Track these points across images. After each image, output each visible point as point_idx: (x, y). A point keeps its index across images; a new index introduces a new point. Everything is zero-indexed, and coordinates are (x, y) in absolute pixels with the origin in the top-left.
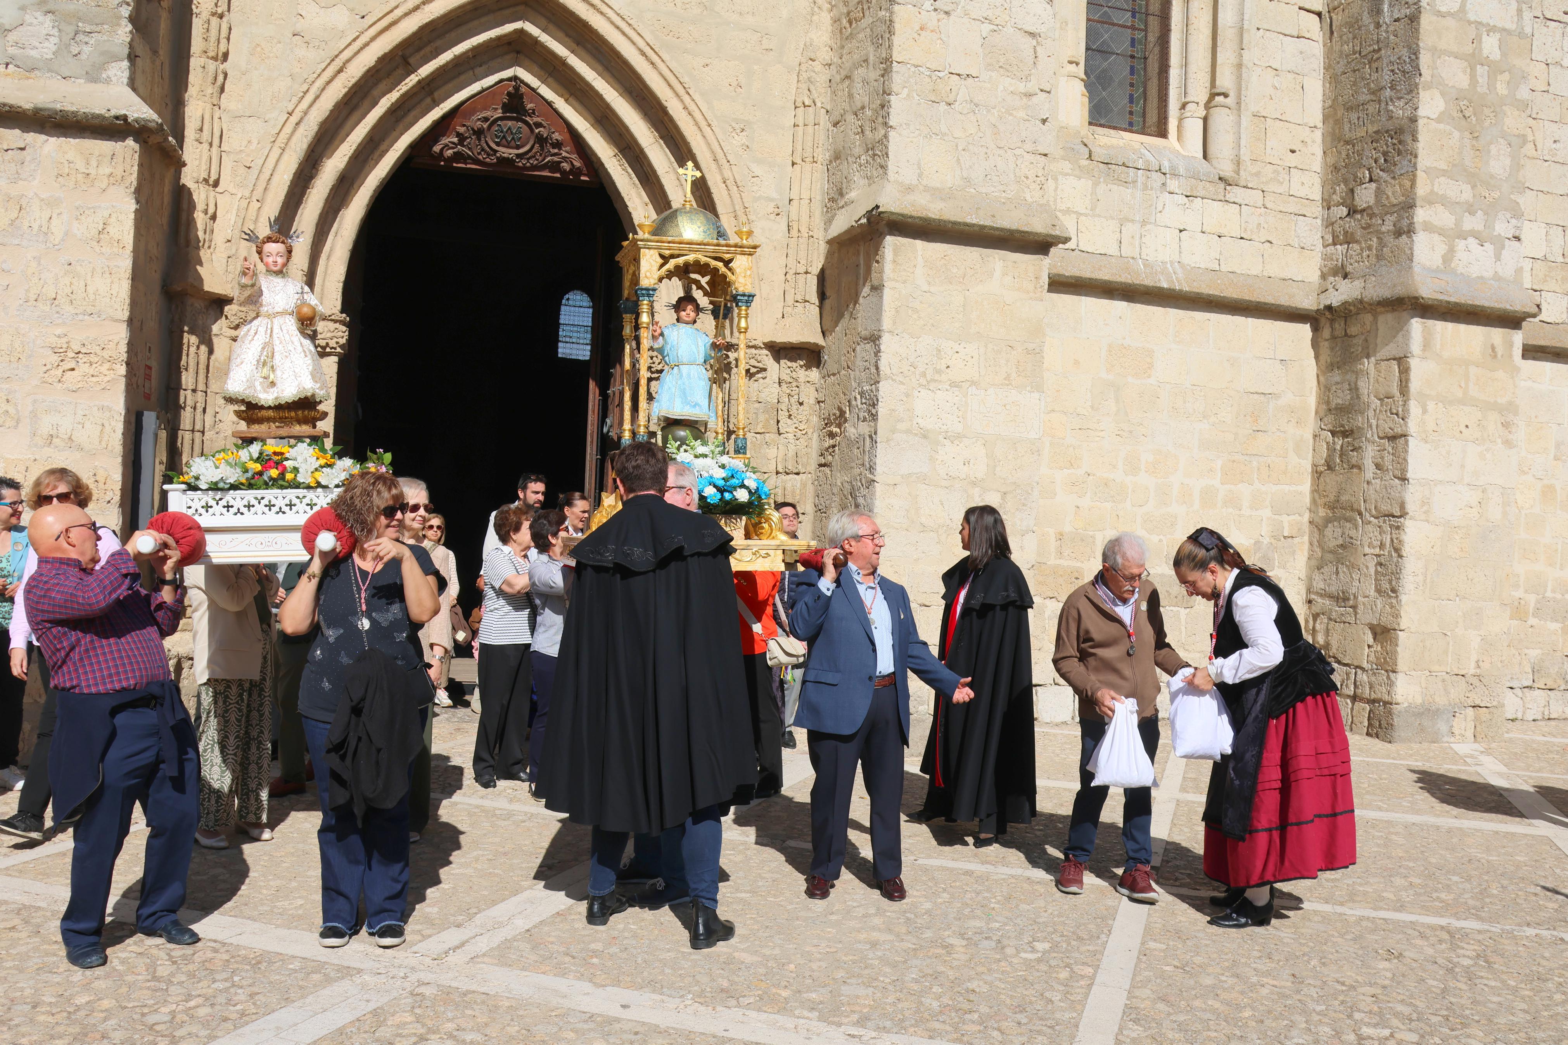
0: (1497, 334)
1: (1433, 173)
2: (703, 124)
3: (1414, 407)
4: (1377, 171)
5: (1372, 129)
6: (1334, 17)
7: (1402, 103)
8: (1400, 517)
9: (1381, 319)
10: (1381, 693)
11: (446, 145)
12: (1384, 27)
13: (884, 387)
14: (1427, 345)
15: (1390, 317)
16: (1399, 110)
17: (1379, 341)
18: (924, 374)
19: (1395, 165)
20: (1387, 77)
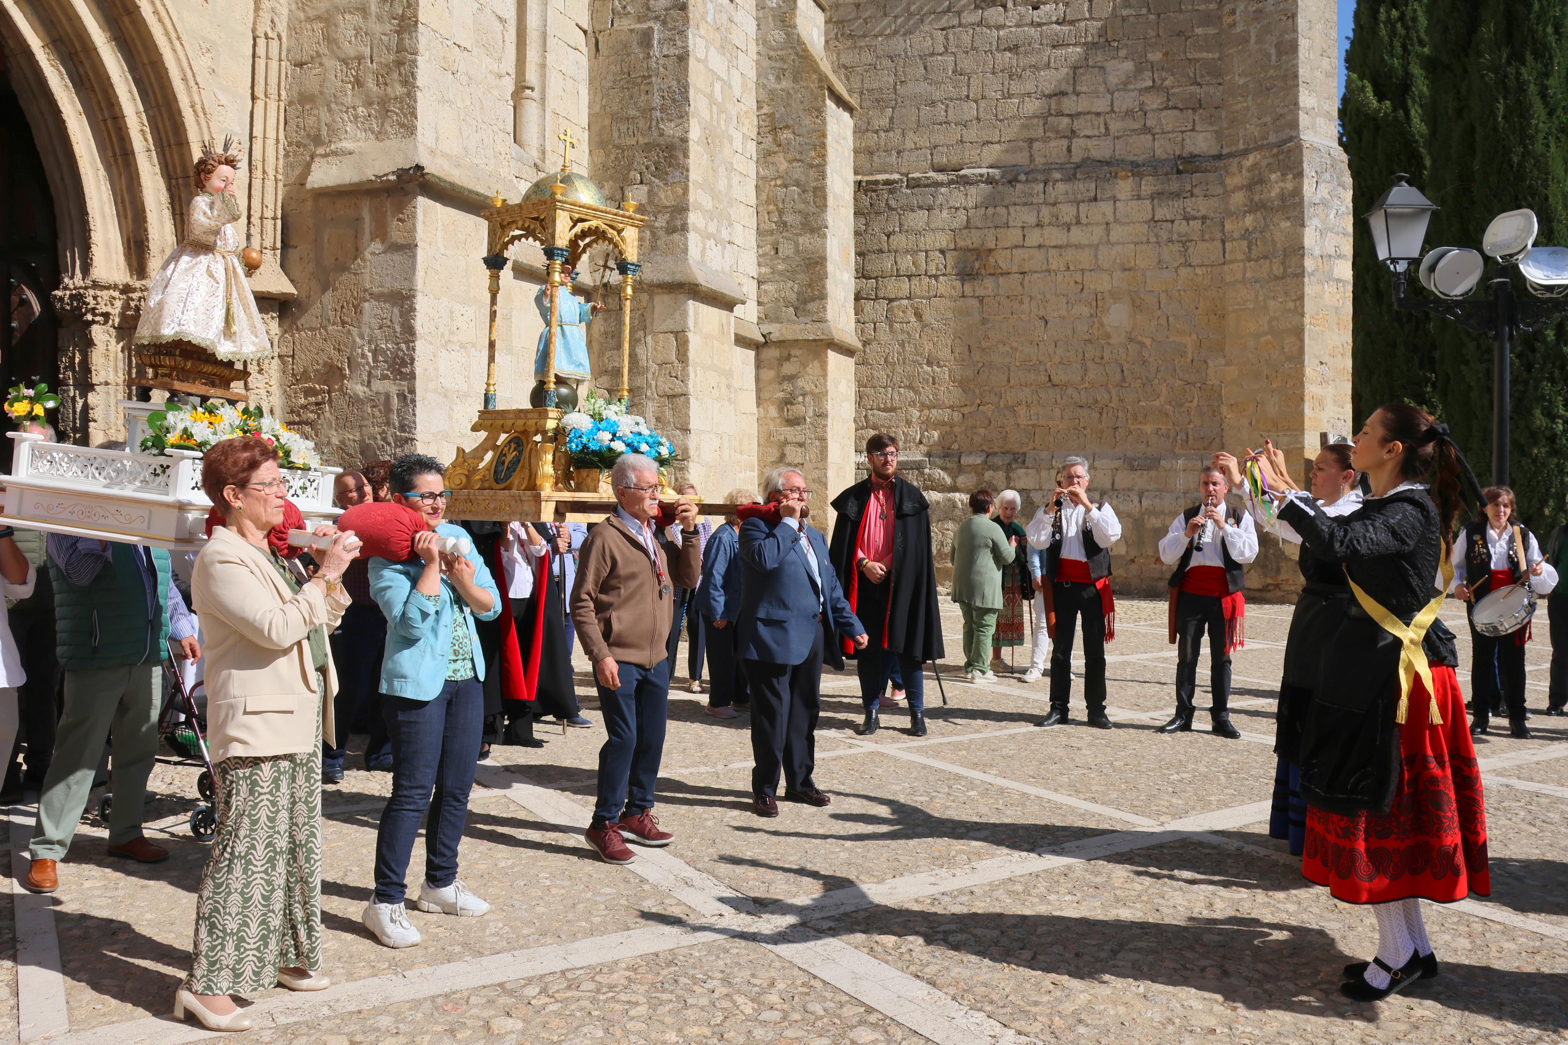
1: (698, 187)
2: (173, 36)
3: (691, 373)
4: (648, 176)
5: (642, 141)
6: (600, 39)
7: (673, 125)
8: (684, 460)
9: (657, 299)
12: (654, 59)
13: (420, 345)
14: (696, 323)
15: (666, 298)
16: (670, 130)
17: (656, 316)
18: (443, 336)
19: (667, 174)
20: (657, 100)
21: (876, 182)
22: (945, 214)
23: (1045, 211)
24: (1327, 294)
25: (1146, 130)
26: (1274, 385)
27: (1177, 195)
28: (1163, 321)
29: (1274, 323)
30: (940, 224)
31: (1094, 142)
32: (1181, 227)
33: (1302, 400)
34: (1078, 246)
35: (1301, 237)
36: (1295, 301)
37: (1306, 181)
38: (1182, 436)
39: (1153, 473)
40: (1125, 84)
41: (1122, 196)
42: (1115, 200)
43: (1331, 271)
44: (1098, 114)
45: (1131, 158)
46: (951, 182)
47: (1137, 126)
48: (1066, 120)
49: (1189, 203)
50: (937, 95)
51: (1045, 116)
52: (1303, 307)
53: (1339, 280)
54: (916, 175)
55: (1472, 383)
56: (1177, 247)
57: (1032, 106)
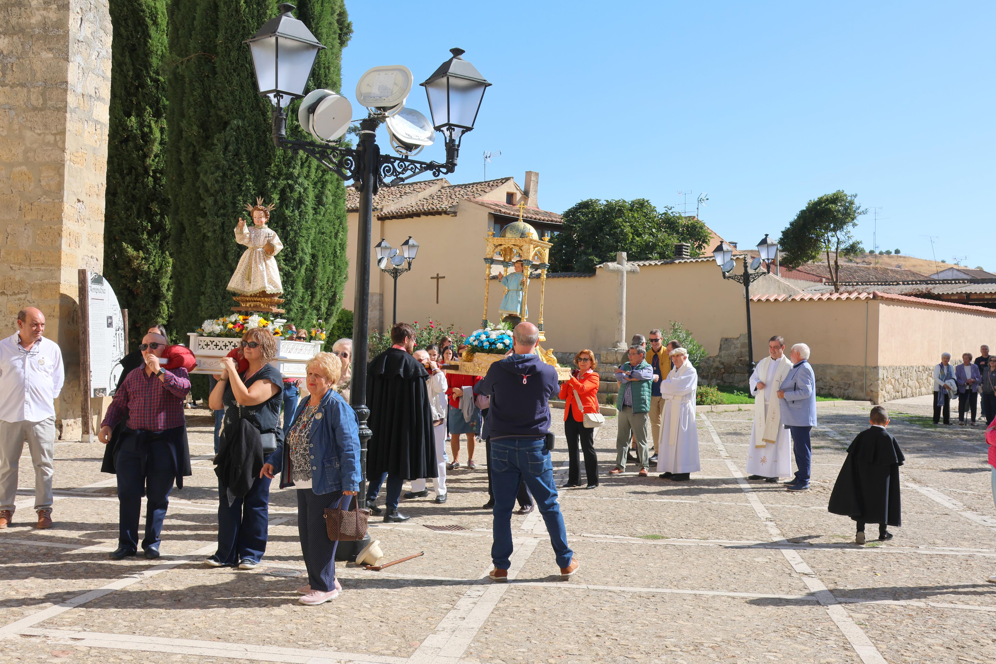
24: (86, 133)
26: (28, 218)
29: (30, 154)
33: (60, 235)
35: (64, 71)
36: (55, 135)
37: (72, 16)
43: (91, 111)
52: (64, 142)
53: (97, 122)
55: (209, 234)
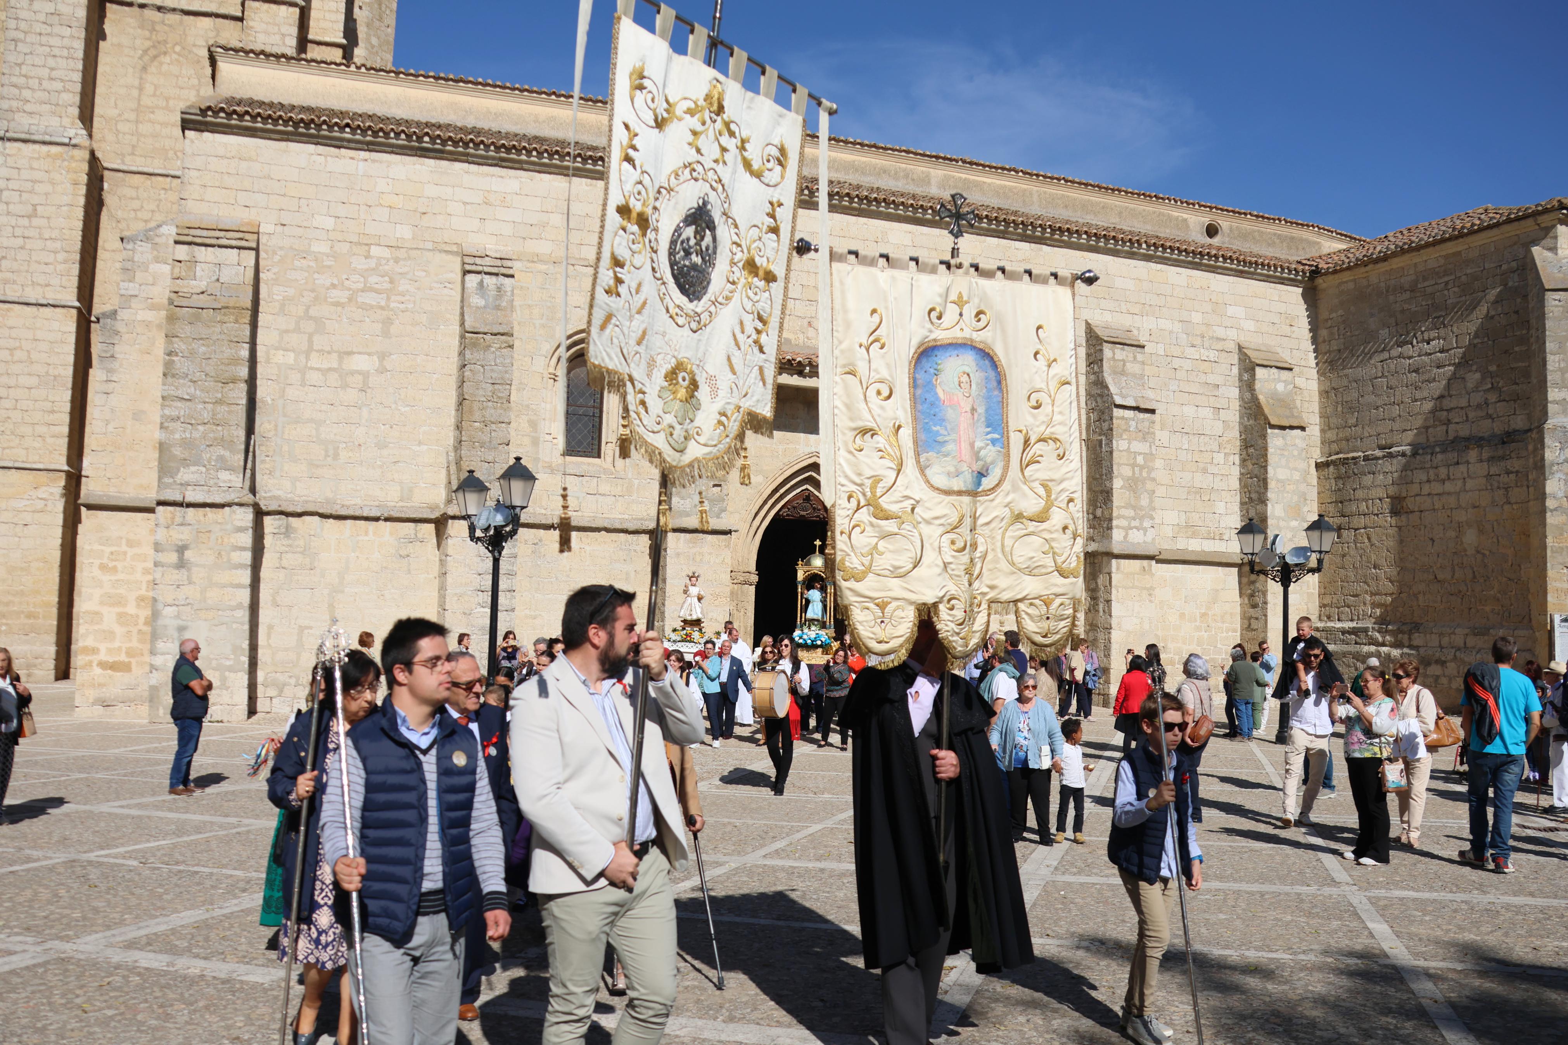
0: (1145, 563)
1: (1119, 508)
3: (1114, 591)
4: (1102, 505)
5: (1100, 488)
6: (1088, 443)
7: (1108, 482)
8: (1110, 628)
9: (1103, 558)
10: (1106, 691)
11: (785, 512)
12: (1103, 453)
14: (1118, 569)
16: (1108, 484)
17: (1103, 566)
19: (1107, 503)
20: (1104, 471)
21: (1347, 459)
22: (1381, 477)
23: (1432, 472)
25: (1489, 416)
27: (1502, 458)
28: (1495, 540)
30: (1378, 482)
31: (1460, 426)
32: (1504, 479)
33: (1545, 592)
34: (1449, 494)
37: (1547, 450)
38: (1506, 614)
39: (1486, 638)
40: (1477, 387)
41: (1472, 461)
42: (1468, 463)
44: (1462, 408)
45: (1481, 435)
46: (1384, 457)
47: (1484, 414)
48: (1445, 413)
49: (1509, 463)
50: (1379, 403)
51: (1433, 412)
54: (1370, 452)
56: (1501, 492)
57: (1428, 406)
